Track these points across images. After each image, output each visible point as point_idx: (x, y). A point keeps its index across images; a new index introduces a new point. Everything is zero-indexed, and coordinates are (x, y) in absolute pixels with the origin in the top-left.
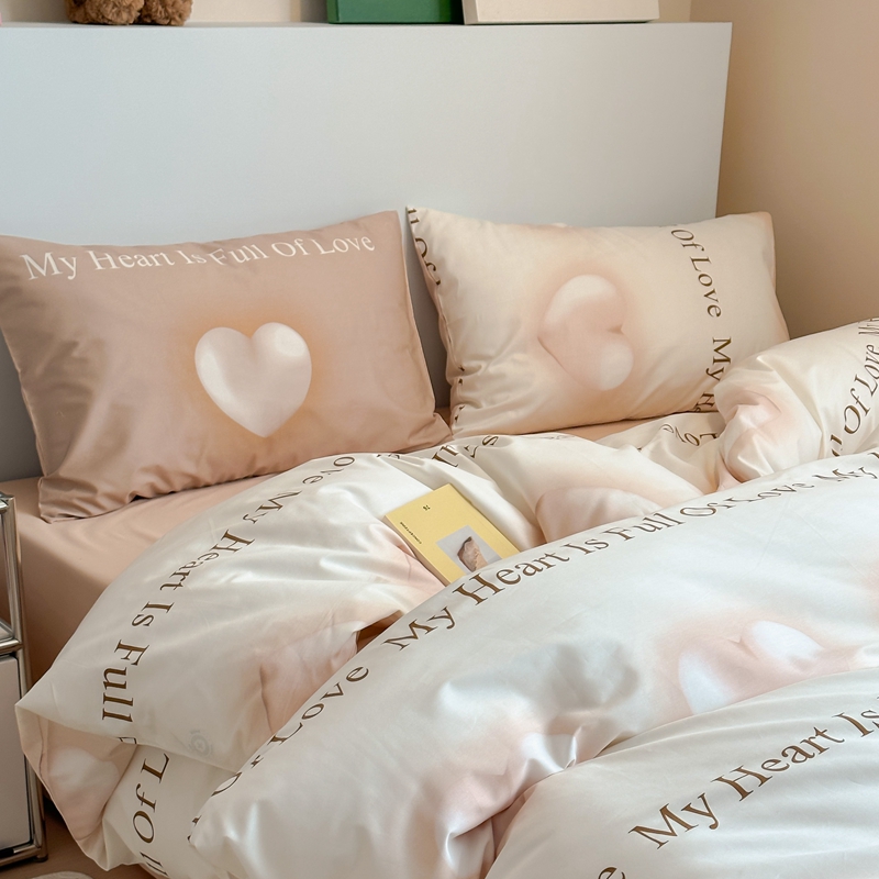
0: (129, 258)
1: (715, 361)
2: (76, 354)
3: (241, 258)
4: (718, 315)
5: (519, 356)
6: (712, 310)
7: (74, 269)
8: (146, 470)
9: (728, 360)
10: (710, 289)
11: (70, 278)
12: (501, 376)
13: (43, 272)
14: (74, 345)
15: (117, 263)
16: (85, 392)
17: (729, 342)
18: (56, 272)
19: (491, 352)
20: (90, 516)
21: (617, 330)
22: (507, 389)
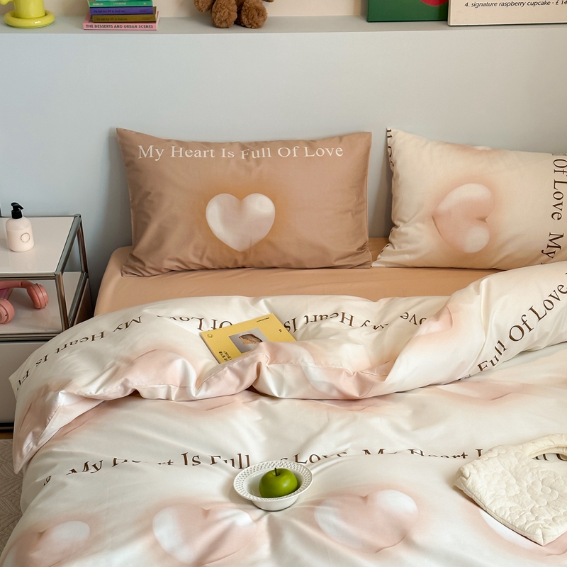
0: (191, 151)
1: (548, 246)
2: (149, 198)
3: (256, 155)
4: (558, 219)
5: (419, 225)
6: (555, 216)
7: (160, 155)
8: (171, 259)
9: (560, 247)
10: (560, 202)
11: (156, 160)
12: (406, 234)
13: (145, 156)
14: (150, 193)
15: (183, 154)
16: (149, 217)
17: (562, 236)
18: (151, 156)
19: (406, 219)
20: (144, 276)
21: (483, 219)
22: (408, 242)
